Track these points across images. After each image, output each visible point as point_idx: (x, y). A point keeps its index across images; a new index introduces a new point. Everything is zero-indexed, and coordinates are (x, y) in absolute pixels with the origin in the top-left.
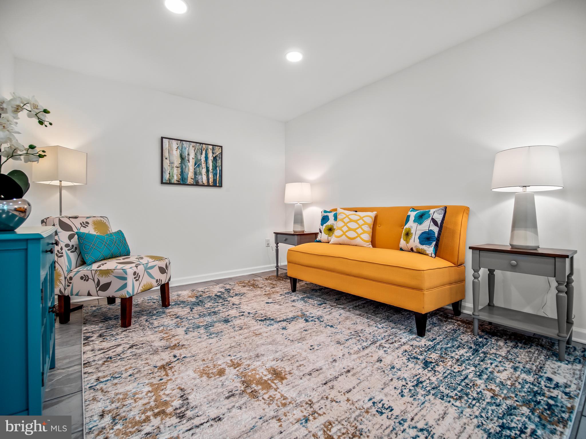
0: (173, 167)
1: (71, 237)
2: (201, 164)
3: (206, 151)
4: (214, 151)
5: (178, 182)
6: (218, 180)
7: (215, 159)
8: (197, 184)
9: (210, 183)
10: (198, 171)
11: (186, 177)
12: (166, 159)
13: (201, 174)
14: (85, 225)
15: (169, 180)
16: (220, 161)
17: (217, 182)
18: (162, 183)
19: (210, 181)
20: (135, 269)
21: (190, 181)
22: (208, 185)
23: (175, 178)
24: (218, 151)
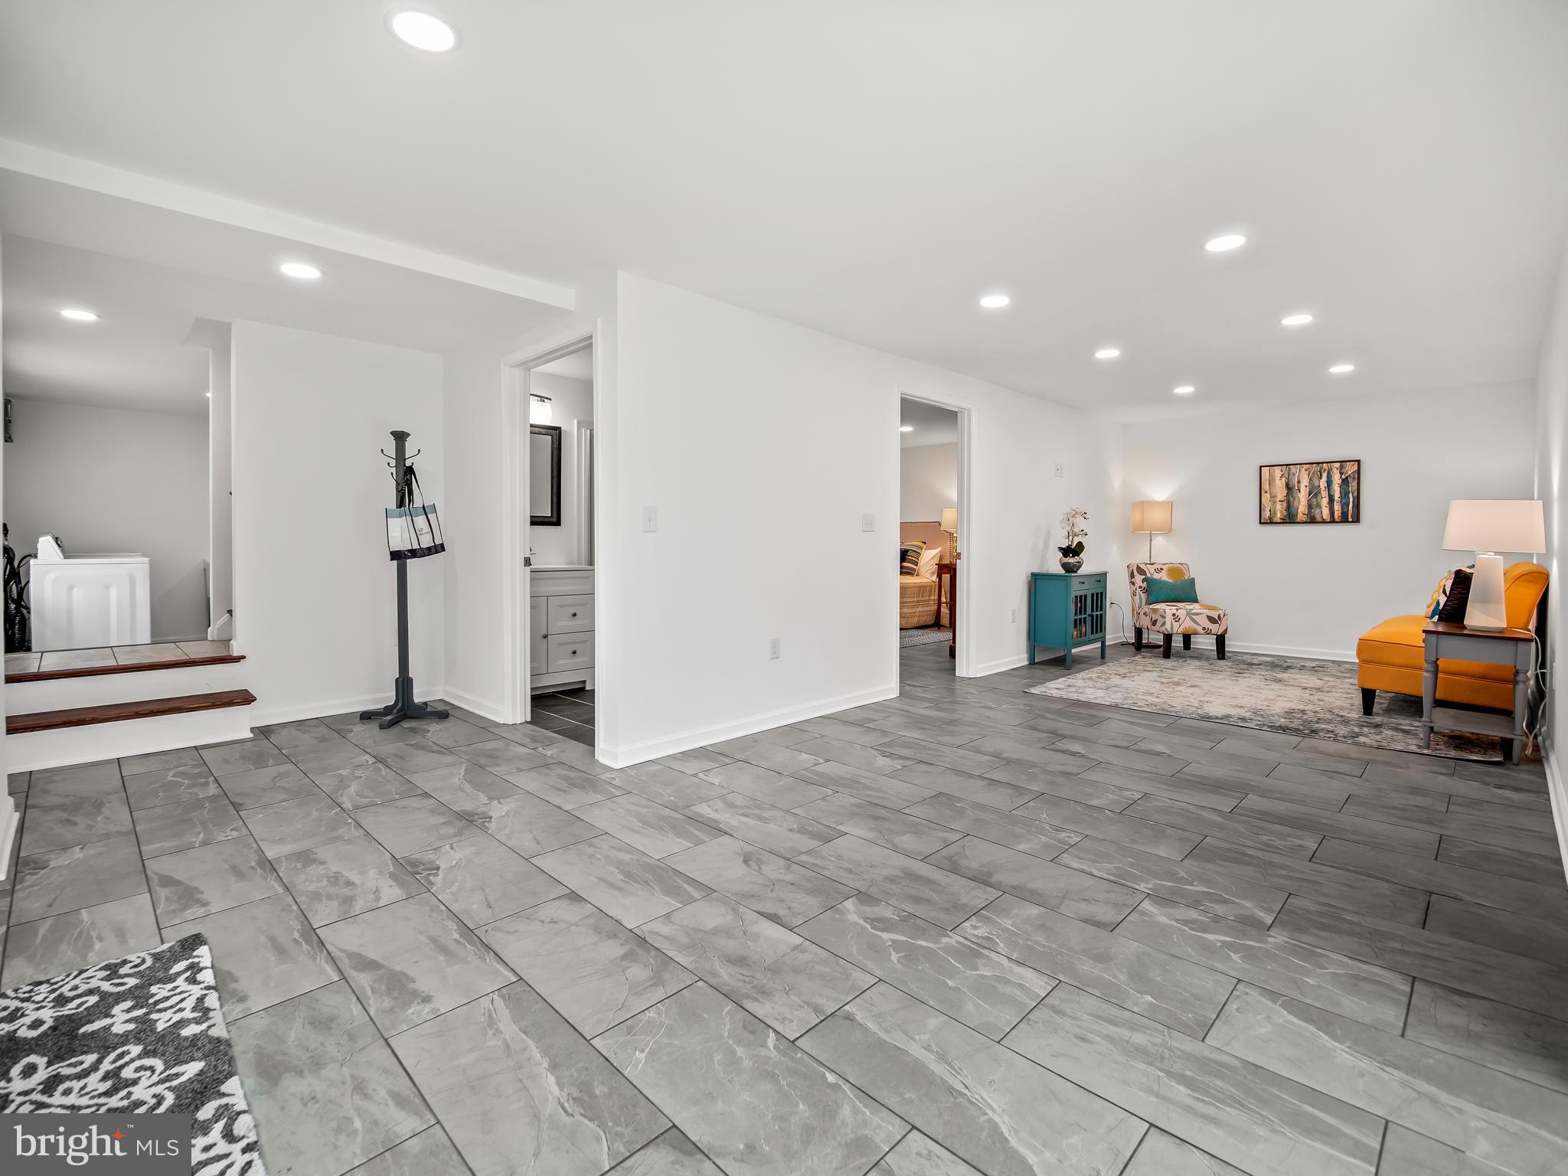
0: (1275, 502)
1: (1143, 581)
2: (1319, 492)
3: (1328, 472)
4: (1342, 471)
5: (1282, 521)
6: (1350, 511)
7: (1345, 482)
8: (1312, 520)
9: (1336, 517)
10: (1315, 503)
11: (1294, 512)
12: (1266, 492)
13: (1319, 506)
14: (1160, 570)
15: (1270, 518)
16: (1355, 484)
17: (1350, 515)
18: (1260, 523)
19: (1336, 514)
20: (1175, 611)
21: (1300, 517)
22: (1333, 521)
23: (1279, 515)
24: (1351, 469)
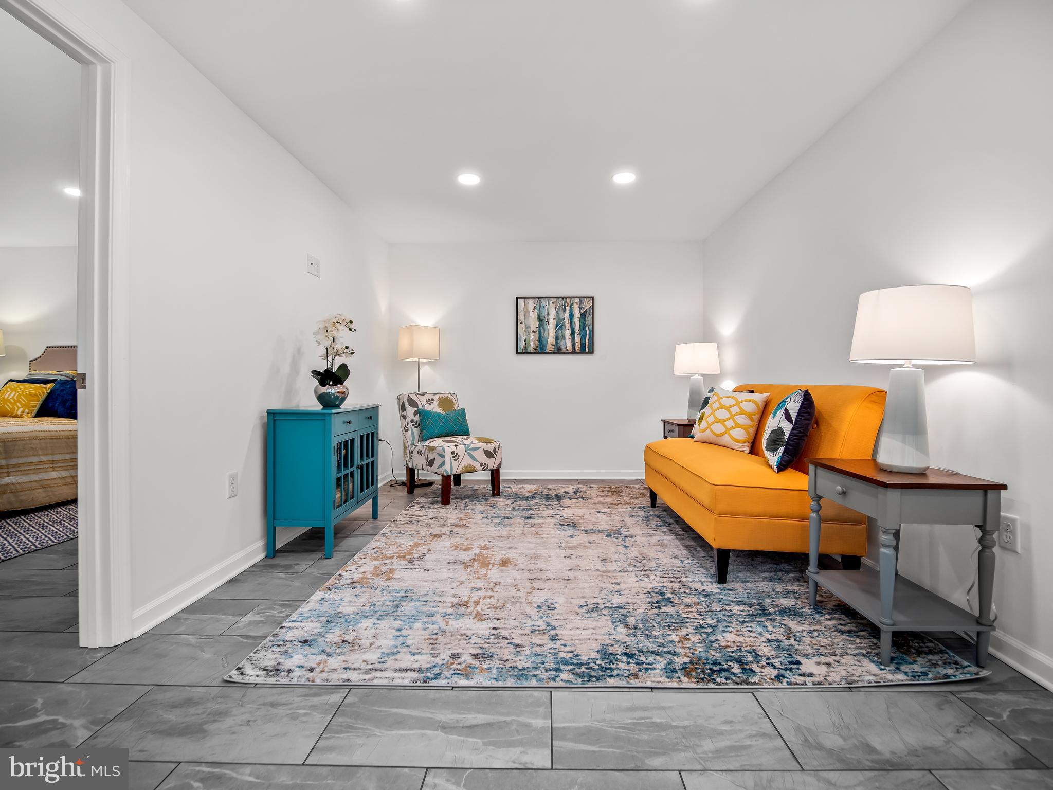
0: (529, 333)
1: (415, 414)
2: (564, 325)
3: (571, 307)
4: (581, 306)
5: (535, 351)
6: (587, 344)
7: (583, 316)
8: (559, 351)
9: (577, 348)
10: (561, 335)
11: (544, 343)
12: (522, 323)
13: (564, 337)
14: (430, 402)
15: (525, 348)
16: (590, 318)
17: (587, 347)
18: (517, 353)
19: (576, 346)
20: (454, 448)
21: (550, 348)
22: (574, 352)
23: (532, 345)
24: (587, 305)
